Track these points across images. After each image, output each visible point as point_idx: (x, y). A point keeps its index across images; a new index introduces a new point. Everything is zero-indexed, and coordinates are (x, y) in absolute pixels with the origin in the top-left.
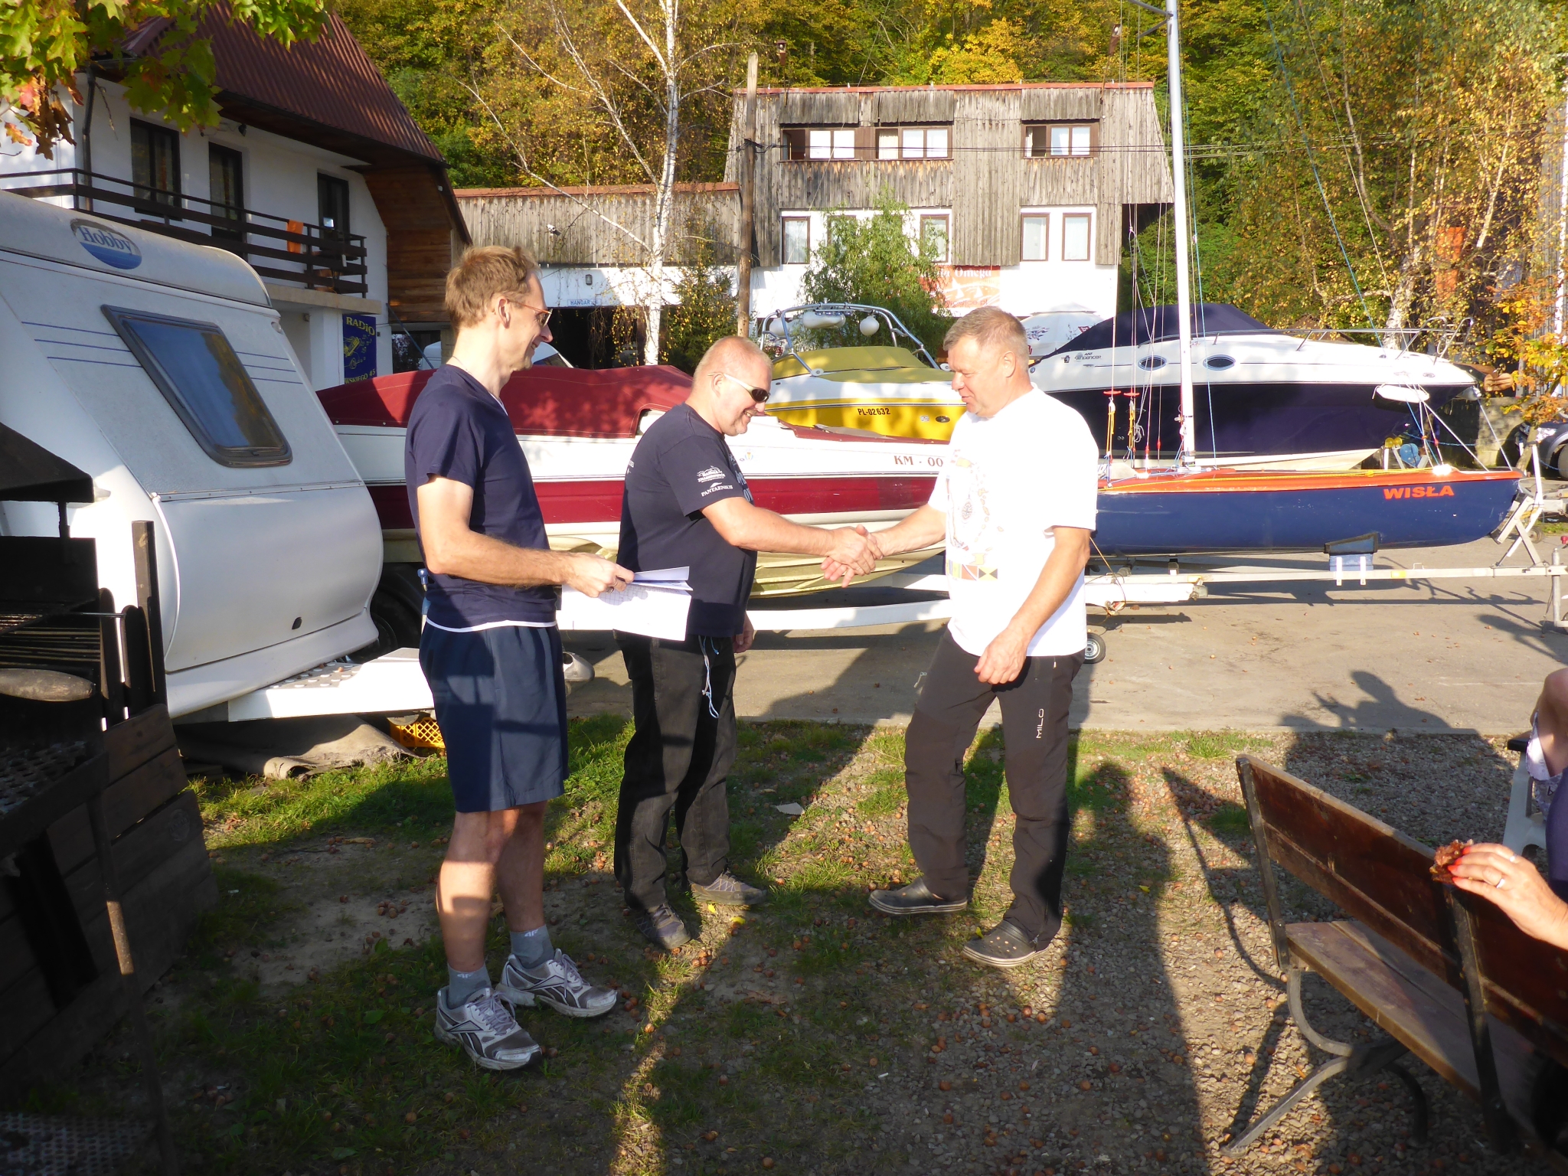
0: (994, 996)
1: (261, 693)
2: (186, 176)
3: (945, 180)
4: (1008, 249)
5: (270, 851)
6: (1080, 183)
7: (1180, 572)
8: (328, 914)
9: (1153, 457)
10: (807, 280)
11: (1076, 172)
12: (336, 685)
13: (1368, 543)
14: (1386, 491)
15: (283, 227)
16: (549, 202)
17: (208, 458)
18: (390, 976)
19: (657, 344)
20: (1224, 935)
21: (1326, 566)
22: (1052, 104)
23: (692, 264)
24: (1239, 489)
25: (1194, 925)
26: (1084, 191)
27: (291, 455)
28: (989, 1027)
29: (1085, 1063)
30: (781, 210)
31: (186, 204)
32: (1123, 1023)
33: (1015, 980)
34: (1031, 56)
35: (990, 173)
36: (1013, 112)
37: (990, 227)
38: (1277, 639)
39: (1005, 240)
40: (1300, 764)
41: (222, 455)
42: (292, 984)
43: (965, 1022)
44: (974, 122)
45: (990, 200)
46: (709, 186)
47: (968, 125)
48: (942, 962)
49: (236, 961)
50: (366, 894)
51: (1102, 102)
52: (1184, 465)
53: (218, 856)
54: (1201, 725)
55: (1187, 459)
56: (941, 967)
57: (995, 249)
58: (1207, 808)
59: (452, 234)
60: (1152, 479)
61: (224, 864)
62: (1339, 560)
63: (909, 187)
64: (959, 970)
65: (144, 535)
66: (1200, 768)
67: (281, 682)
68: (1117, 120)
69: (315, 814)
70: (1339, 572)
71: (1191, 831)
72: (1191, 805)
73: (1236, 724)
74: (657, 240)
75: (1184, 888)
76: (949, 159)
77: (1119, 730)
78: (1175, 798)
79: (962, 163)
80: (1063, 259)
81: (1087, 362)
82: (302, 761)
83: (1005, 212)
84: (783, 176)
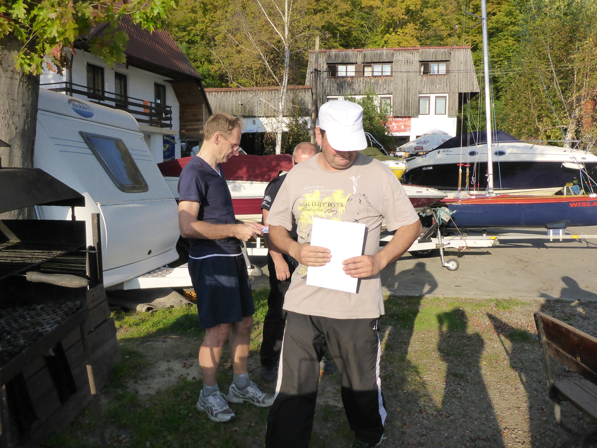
0: (427, 406)
1: (136, 279)
2: (106, 85)
3: (390, 84)
4: (414, 110)
5: (140, 341)
6: (442, 84)
7: (487, 235)
8: (163, 366)
9: (476, 190)
11: (441, 81)
12: (164, 276)
13: (563, 224)
14: (571, 204)
15: (141, 103)
16: (239, 93)
17: (118, 189)
18: (188, 392)
19: (280, 146)
20: (518, 383)
21: (546, 233)
22: (431, 55)
23: (293, 116)
24: (511, 203)
25: (506, 378)
26: (444, 88)
27: (148, 188)
28: (426, 419)
29: (466, 435)
30: (327, 95)
31: (106, 95)
32: (480, 419)
33: (435, 400)
34: (423, 37)
35: (407, 81)
36: (416, 58)
37: (407, 102)
38: (527, 262)
39: (413, 107)
41: (123, 188)
42: (150, 395)
43: (416, 416)
44: (401, 62)
45: (407, 91)
46: (301, 87)
47: (399, 63)
48: (405, 391)
49: (128, 385)
50: (177, 359)
51: (450, 54)
52: (489, 193)
53: (121, 342)
54: (500, 296)
55: (491, 191)
56: (405, 393)
57: (409, 110)
58: (506, 330)
59: (204, 106)
60: (476, 198)
61: (123, 345)
62: (551, 231)
63: (376, 87)
64: (412, 395)
65: (96, 219)
66: (502, 314)
67: (143, 275)
68: (457, 61)
69: (157, 326)
70: (551, 235)
71: (500, 339)
72: (500, 328)
73: (514, 296)
74: (281, 107)
75: (500, 363)
76: (391, 76)
77: (467, 297)
78: (493, 326)
79: (396, 77)
80: (435, 114)
81: (447, 153)
82: (151, 305)
83: (413, 96)
84: (328, 83)
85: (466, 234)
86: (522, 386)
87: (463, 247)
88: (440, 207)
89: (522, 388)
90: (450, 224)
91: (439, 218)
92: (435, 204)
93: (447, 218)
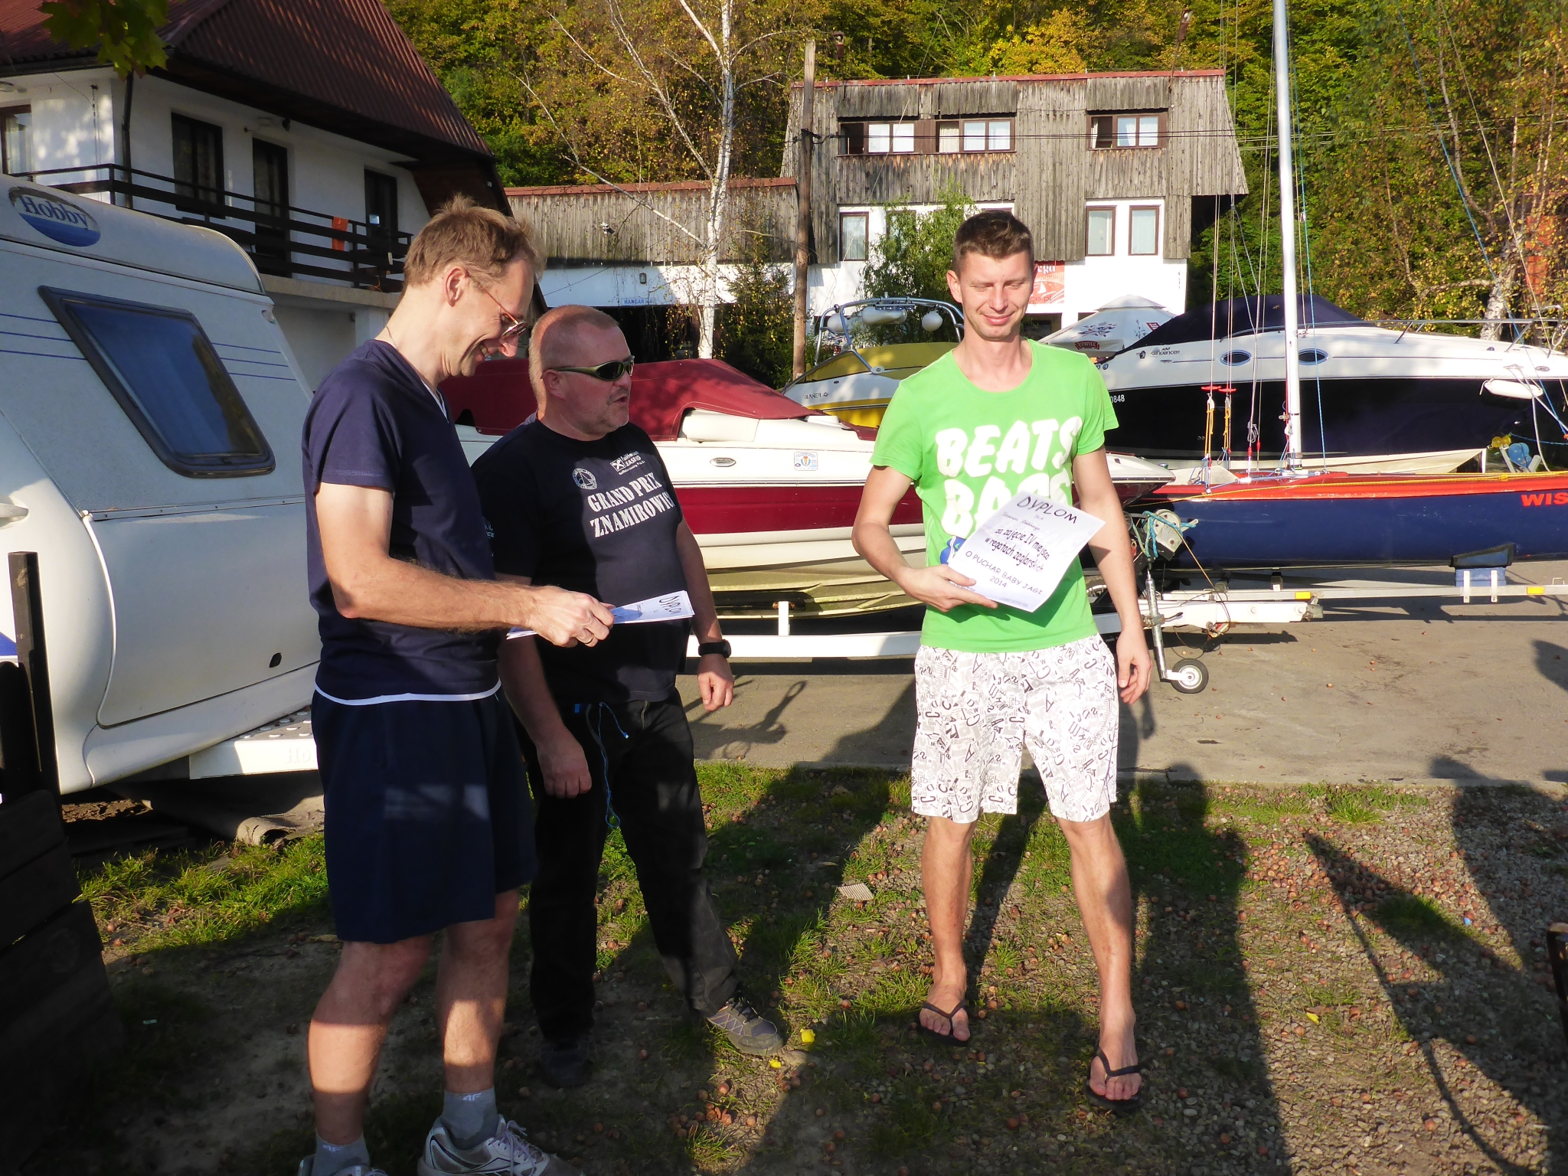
1: (227, 745)
2: (230, 171)
3: (1007, 173)
4: (1072, 244)
6: (1148, 174)
7: (1284, 587)
8: (268, 1052)
9: (1254, 458)
10: (867, 276)
11: (1144, 164)
13: (1502, 555)
15: (327, 223)
16: (603, 199)
17: (165, 467)
19: (711, 342)
20: (1431, 1093)
21: (1451, 580)
22: (1119, 93)
23: (747, 261)
24: (1356, 496)
26: (1152, 183)
27: (274, 462)
30: (839, 205)
31: (230, 202)
34: (1095, 47)
35: (1054, 165)
36: (1078, 102)
37: (1054, 221)
38: (1398, 664)
39: (1069, 235)
40: (1469, 830)
44: (1038, 113)
45: (1054, 193)
46: (766, 181)
47: (1031, 117)
49: (131, 1135)
51: (1170, 91)
52: (1289, 468)
54: (1339, 775)
55: (1295, 461)
57: (1059, 244)
58: (1369, 893)
60: (1253, 483)
61: (151, 975)
62: (1467, 574)
63: (971, 180)
65: (24, 570)
66: (1348, 836)
67: (253, 731)
68: (1187, 109)
69: (278, 902)
70: (1467, 586)
71: (1356, 927)
72: (1350, 888)
73: (1376, 773)
74: (711, 235)
75: (1364, 1016)
76: (1011, 152)
77: (1241, 782)
78: (1327, 880)
79: (1025, 156)
80: (1130, 253)
81: (1165, 357)
82: (280, 821)
83: (1070, 206)
84: (841, 170)
85: (1224, 584)
86: (1445, 1104)
87: (1219, 624)
88: (1153, 510)
89: (1444, 1115)
90: (1181, 558)
91: (1151, 542)
92: (1139, 501)
93: (1172, 542)
